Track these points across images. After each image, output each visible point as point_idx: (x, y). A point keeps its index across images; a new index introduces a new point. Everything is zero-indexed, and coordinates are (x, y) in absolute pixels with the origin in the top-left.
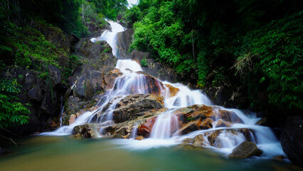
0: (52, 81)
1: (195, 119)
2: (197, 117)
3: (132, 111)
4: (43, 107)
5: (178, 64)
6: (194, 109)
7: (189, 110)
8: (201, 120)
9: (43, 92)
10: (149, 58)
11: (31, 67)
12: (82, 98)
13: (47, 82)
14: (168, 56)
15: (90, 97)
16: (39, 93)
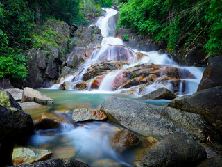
0: (53, 56)
1: (138, 76)
2: (141, 74)
3: (95, 73)
4: (47, 73)
5: (156, 33)
6: (140, 68)
7: (136, 69)
8: (144, 77)
9: (47, 64)
10: (132, 32)
11: (42, 49)
12: (72, 67)
13: (50, 57)
14: (147, 27)
15: (75, 66)
16: (44, 63)
